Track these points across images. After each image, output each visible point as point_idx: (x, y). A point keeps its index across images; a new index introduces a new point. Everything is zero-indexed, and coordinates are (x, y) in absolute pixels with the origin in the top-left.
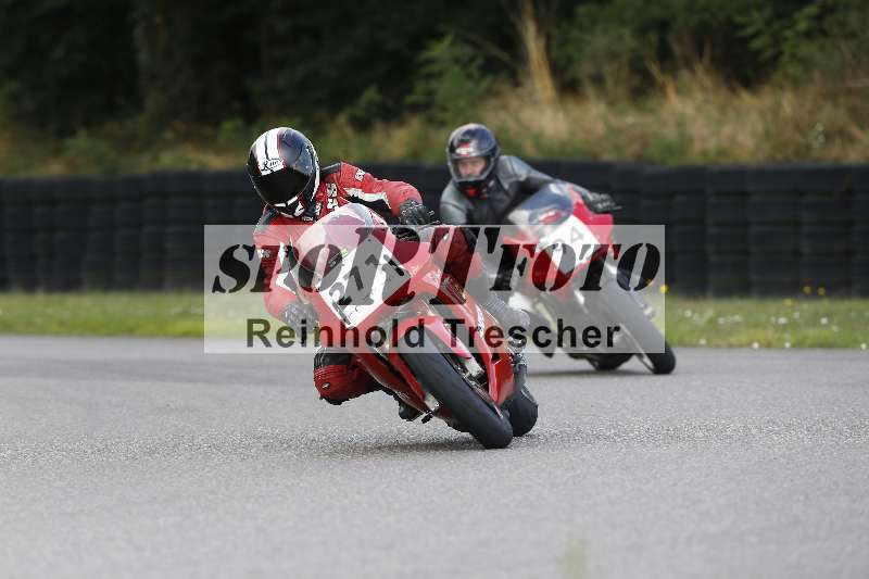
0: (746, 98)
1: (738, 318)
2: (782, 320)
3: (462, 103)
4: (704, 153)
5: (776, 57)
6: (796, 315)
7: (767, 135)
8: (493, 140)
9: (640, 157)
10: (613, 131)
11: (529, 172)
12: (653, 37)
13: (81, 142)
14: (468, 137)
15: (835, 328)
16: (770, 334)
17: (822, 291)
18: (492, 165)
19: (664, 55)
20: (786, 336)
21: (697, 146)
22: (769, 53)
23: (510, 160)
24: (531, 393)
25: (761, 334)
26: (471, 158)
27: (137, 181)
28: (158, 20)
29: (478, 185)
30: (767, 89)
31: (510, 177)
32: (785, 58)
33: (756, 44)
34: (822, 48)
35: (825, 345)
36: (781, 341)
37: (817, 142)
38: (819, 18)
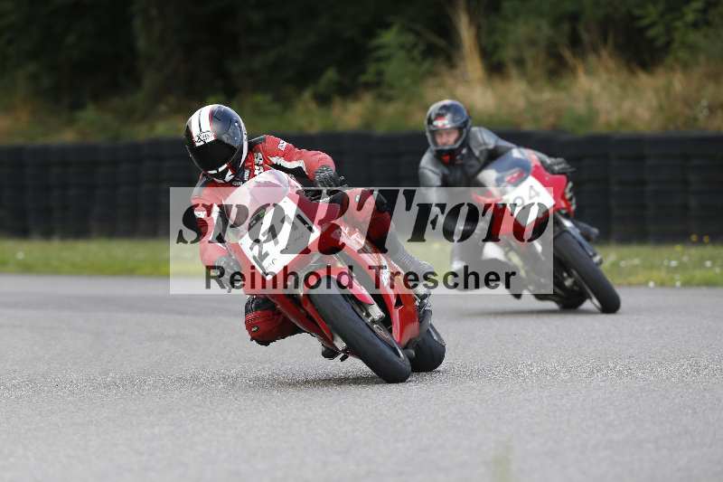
0: (643, 79)
1: (636, 261)
2: (674, 263)
3: (407, 81)
4: (608, 124)
5: (668, 44)
6: (685, 259)
7: (661, 108)
8: (465, 113)
9: (554, 128)
10: (532, 105)
11: (496, 141)
12: (566, 27)
13: (89, 114)
14: (444, 111)
15: (718, 270)
16: (663, 274)
17: (706, 239)
18: (464, 135)
19: (575, 42)
20: (677, 277)
21: (602, 119)
22: (661, 41)
23: (480, 131)
24: (442, 336)
25: (655, 274)
26: (446, 129)
27: (136, 147)
28: (154, 12)
29: (452, 153)
30: (660, 70)
31: (481, 145)
32: (675, 45)
33: (651, 33)
34: (706, 36)
35: (710, 284)
36: (672, 279)
37: (702, 115)
38: (704, 11)
